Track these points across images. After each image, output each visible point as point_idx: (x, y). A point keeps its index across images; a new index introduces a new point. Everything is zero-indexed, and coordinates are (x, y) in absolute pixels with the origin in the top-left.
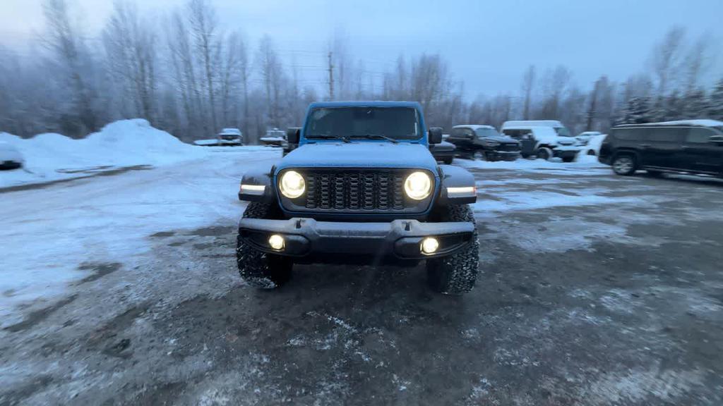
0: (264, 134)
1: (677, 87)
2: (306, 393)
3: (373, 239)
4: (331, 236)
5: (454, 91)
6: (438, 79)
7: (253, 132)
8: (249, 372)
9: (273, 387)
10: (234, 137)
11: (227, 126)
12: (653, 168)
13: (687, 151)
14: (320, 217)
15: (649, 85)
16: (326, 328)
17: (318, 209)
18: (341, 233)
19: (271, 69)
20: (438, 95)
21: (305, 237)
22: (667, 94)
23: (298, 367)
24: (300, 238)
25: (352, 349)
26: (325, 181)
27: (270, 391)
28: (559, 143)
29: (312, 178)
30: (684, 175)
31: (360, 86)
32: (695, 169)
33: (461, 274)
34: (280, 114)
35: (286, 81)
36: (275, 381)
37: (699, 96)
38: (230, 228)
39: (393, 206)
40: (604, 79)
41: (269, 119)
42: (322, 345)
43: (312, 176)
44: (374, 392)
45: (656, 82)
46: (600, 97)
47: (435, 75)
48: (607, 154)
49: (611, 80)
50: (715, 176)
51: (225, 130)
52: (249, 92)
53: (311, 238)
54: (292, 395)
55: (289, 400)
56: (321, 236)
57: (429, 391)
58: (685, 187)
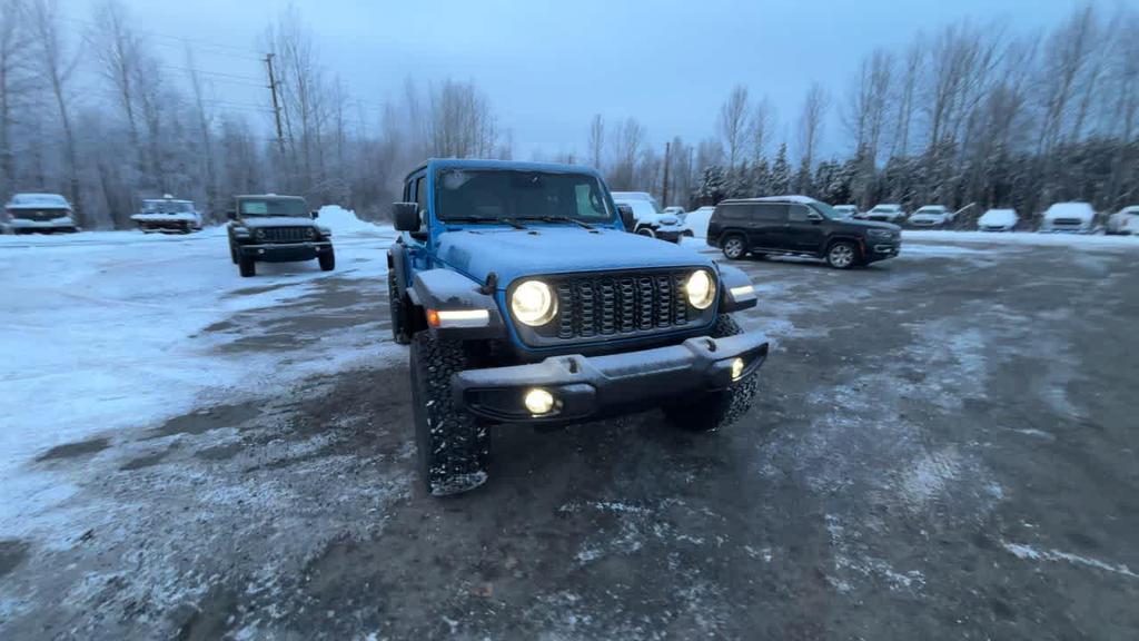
0: (139, 207)
1: (745, 157)
2: (675, 615)
3: (679, 371)
4: (625, 376)
5: (499, 142)
6: (474, 121)
7: (95, 203)
8: (567, 624)
9: (625, 629)
10: (50, 214)
11: (25, 189)
12: (759, 250)
13: (788, 230)
14: (591, 352)
15: (720, 152)
16: (610, 521)
17: (578, 339)
18: (633, 369)
19: (131, 70)
20: (477, 147)
21: (593, 385)
22: (738, 164)
23: (628, 588)
24: (588, 388)
25: (669, 535)
26: (607, 293)
27: (626, 635)
28: (661, 222)
29: (566, 291)
30: (788, 256)
31: (340, 123)
32: (797, 249)
33: (742, 399)
34: (166, 165)
35: (174, 98)
36: (619, 619)
37: (763, 167)
38: (248, 405)
39: (674, 321)
40: (677, 142)
41: (139, 174)
42: (627, 545)
43: (566, 287)
44: (747, 577)
45: (727, 149)
46: (675, 162)
47: (469, 115)
48: (717, 235)
49: (685, 143)
50: (814, 256)
51: (20, 196)
52: (73, 114)
53: (599, 385)
54: (660, 626)
55: (664, 634)
56: (611, 378)
57: (793, 549)
58: (794, 269)
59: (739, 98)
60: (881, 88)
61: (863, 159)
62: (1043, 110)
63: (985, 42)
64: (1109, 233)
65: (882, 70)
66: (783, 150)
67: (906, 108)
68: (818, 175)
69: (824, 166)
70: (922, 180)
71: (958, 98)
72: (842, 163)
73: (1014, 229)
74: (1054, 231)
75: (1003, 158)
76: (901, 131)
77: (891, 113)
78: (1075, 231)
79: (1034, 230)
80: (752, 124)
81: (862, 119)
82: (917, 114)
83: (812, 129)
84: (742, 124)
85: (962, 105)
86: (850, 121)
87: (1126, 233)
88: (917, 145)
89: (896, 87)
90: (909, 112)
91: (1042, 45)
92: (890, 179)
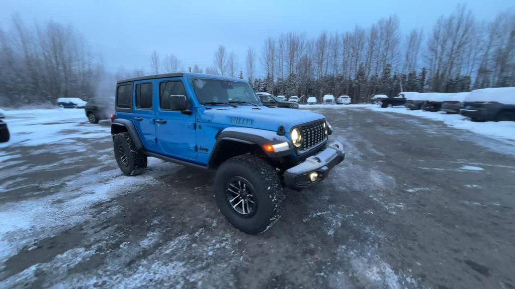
4: (329, 161)
18: (329, 158)
21: (326, 166)
29: (304, 131)
59: (222, 50)
60: (273, 52)
61: (269, 79)
62: (317, 65)
63: (301, 41)
64: (338, 104)
65: (272, 46)
66: (241, 74)
67: (281, 61)
68: (255, 84)
69: (256, 81)
70: (288, 87)
71: (295, 58)
72: (262, 79)
73: (317, 103)
74: (327, 104)
75: (309, 80)
76: (281, 70)
77: (276, 62)
78: (331, 104)
79: (321, 104)
80: (229, 62)
81: (268, 63)
82: (285, 63)
83: (251, 67)
84: (224, 61)
85: (297, 60)
86: (264, 64)
87: (342, 104)
88: (285, 74)
89: (277, 53)
90: (282, 63)
91: (315, 44)
92: (279, 86)
